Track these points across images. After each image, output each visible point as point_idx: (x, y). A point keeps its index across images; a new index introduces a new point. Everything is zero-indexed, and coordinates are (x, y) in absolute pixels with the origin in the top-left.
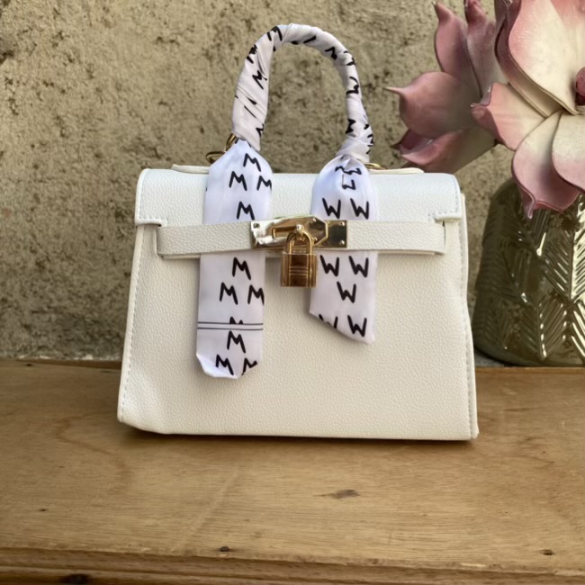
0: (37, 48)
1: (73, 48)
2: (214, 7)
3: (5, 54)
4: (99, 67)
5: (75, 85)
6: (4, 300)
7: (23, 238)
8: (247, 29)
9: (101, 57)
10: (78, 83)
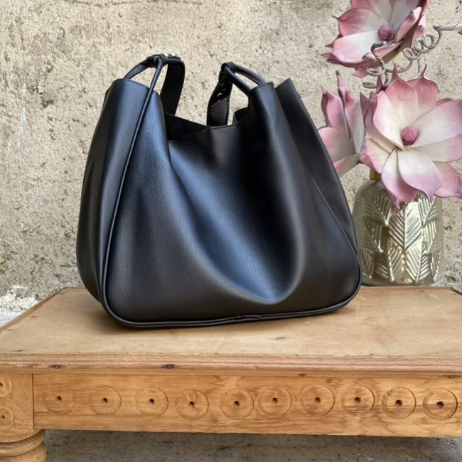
0: (69, 99)
1: (92, 99)
3: (48, 102)
5: (93, 121)
6: (43, 259)
7: (56, 218)
8: (201, 87)
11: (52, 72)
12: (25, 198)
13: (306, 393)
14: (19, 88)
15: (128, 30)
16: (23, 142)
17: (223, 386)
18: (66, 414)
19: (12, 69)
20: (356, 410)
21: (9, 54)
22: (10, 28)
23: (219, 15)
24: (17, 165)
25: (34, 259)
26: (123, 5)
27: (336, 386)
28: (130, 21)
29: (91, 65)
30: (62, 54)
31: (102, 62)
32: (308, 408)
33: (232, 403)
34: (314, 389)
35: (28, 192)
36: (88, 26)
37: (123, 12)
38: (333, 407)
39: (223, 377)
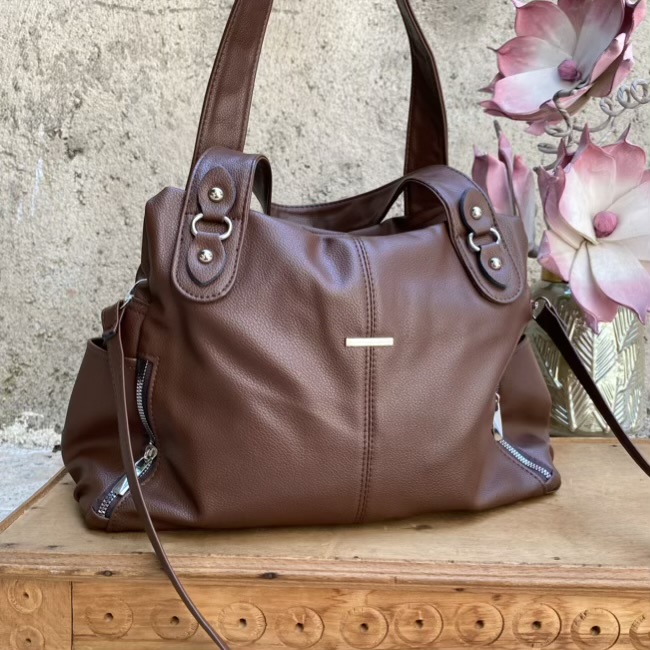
0: (105, 147)
1: (138, 147)
2: (267, 115)
3: (75, 151)
4: (162, 164)
5: (140, 180)
6: (66, 374)
7: (85, 317)
8: (296, 134)
9: (165, 155)
10: (142, 178)
11: (82, 108)
12: (41, 288)
13: (463, 614)
14: (33, 131)
15: (191, 49)
16: (39, 208)
17: (345, 602)
18: (118, 638)
19: (23, 102)
20: (534, 639)
21: (20, 81)
22: (22, 43)
23: (322, 29)
24: (30, 241)
25: (53, 374)
26: (186, 13)
27: (506, 606)
28: (194, 36)
29: (137, 99)
30: (96, 82)
31: (154, 95)
32: (465, 635)
33: (357, 627)
34: (475, 609)
35: (46, 280)
36: (134, 41)
37: (184, 22)
38: (500, 634)
39: (346, 591)
